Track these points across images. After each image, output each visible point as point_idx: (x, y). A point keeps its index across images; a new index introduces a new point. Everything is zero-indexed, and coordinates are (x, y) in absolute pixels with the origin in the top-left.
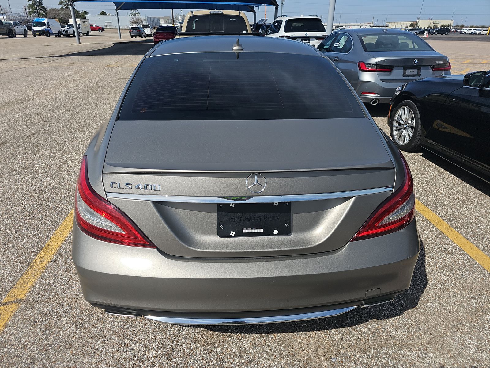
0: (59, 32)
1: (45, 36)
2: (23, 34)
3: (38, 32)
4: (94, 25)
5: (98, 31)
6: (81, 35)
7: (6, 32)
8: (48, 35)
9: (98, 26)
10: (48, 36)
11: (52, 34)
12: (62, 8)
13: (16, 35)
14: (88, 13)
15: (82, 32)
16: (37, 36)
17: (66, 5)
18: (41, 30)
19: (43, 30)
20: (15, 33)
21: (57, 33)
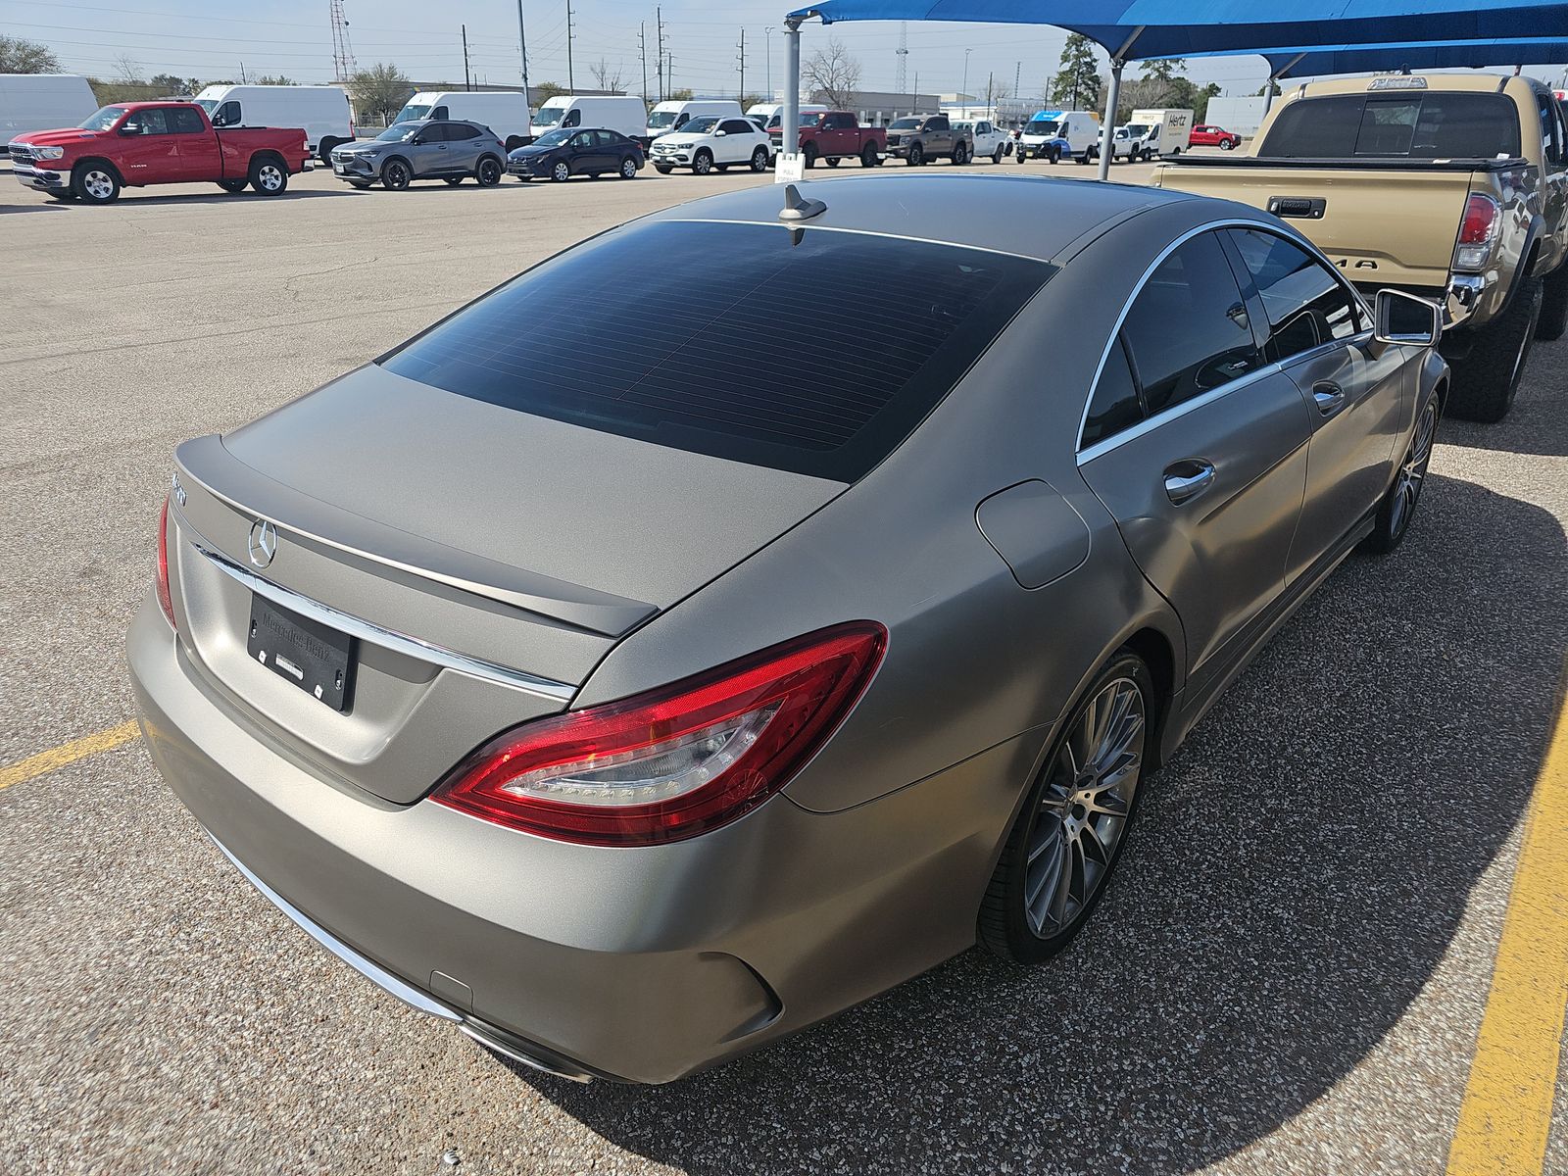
0: (1090, 148)
1: (1048, 161)
2: (991, 156)
3: (1030, 150)
4: (1211, 127)
5: (1219, 145)
6: (1153, 158)
7: (948, 150)
8: (1056, 157)
9: (1224, 132)
10: (1053, 162)
11: (1068, 155)
12: (1147, 77)
13: (973, 156)
14: (1219, 90)
15: (1157, 150)
16: (1026, 161)
17: (1162, 69)
18: (1040, 143)
19: (1047, 145)
20: (972, 151)
21: (1082, 152)
